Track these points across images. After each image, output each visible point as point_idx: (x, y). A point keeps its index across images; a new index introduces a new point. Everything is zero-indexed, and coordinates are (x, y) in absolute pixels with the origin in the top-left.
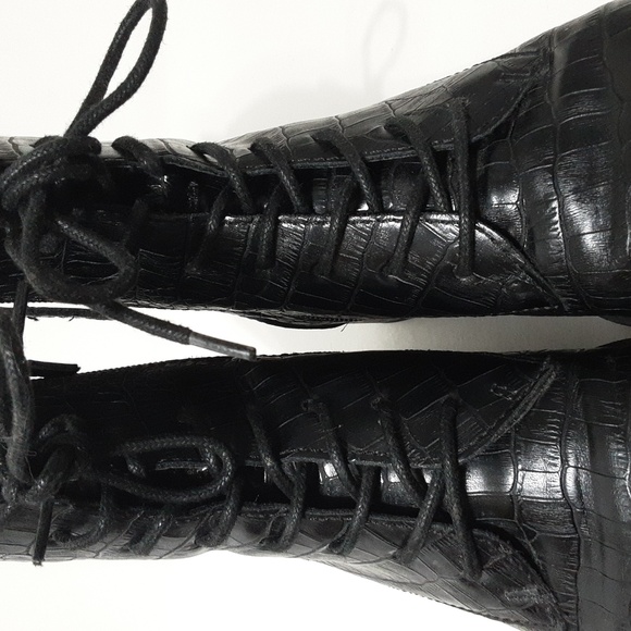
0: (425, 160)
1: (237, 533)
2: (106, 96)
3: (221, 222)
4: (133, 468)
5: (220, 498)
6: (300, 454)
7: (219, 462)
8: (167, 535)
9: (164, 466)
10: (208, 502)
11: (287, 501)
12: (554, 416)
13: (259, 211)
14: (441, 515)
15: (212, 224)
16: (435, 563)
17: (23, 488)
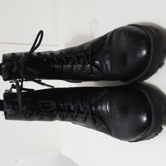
0: (85, 56)
1: (58, 117)
2: (35, 47)
3: (53, 66)
4: (40, 105)
5: (54, 110)
6: (67, 103)
7: (54, 105)
8: (46, 116)
9: (45, 105)
10: (52, 111)
11: (65, 111)
12: (105, 97)
13: (60, 64)
14: (88, 113)
15: (52, 66)
16: (89, 121)
17: (22, 107)
